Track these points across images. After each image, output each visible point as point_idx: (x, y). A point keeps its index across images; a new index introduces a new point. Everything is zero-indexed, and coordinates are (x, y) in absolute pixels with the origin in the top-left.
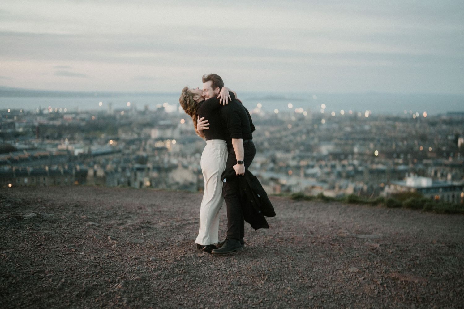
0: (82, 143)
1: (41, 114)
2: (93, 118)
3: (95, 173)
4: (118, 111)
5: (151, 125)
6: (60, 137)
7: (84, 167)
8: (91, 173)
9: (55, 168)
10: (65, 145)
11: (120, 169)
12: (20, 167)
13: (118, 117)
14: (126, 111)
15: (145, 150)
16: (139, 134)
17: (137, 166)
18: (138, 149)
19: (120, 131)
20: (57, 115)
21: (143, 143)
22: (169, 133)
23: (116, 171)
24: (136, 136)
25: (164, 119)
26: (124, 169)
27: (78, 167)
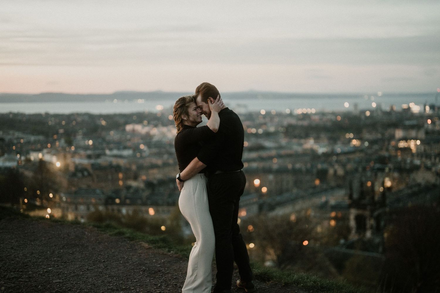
0: (326, 142)
1: (291, 115)
2: (339, 118)
3: (335, 172)
4: (363, 112)
5: (396, 125)
6: (307, 136)
7: (325, 166)
8: (331, 171)
9: (298, 166)
10: (310, 144)
11: (360, 169)
12: (266, 164)
13: (363, 117)
14: (372, 112)
15: (387, 150)
16: (383, 134)
17: (378, 166)
18: (381, 149)
19: (364, 131)
20: (305, 116)
21: (386, 143)
22: (413, 133)
23: (356, 170)
24: (379, 136)
25: (409, 119)
26: (364, 169)
27: (320, 166)
